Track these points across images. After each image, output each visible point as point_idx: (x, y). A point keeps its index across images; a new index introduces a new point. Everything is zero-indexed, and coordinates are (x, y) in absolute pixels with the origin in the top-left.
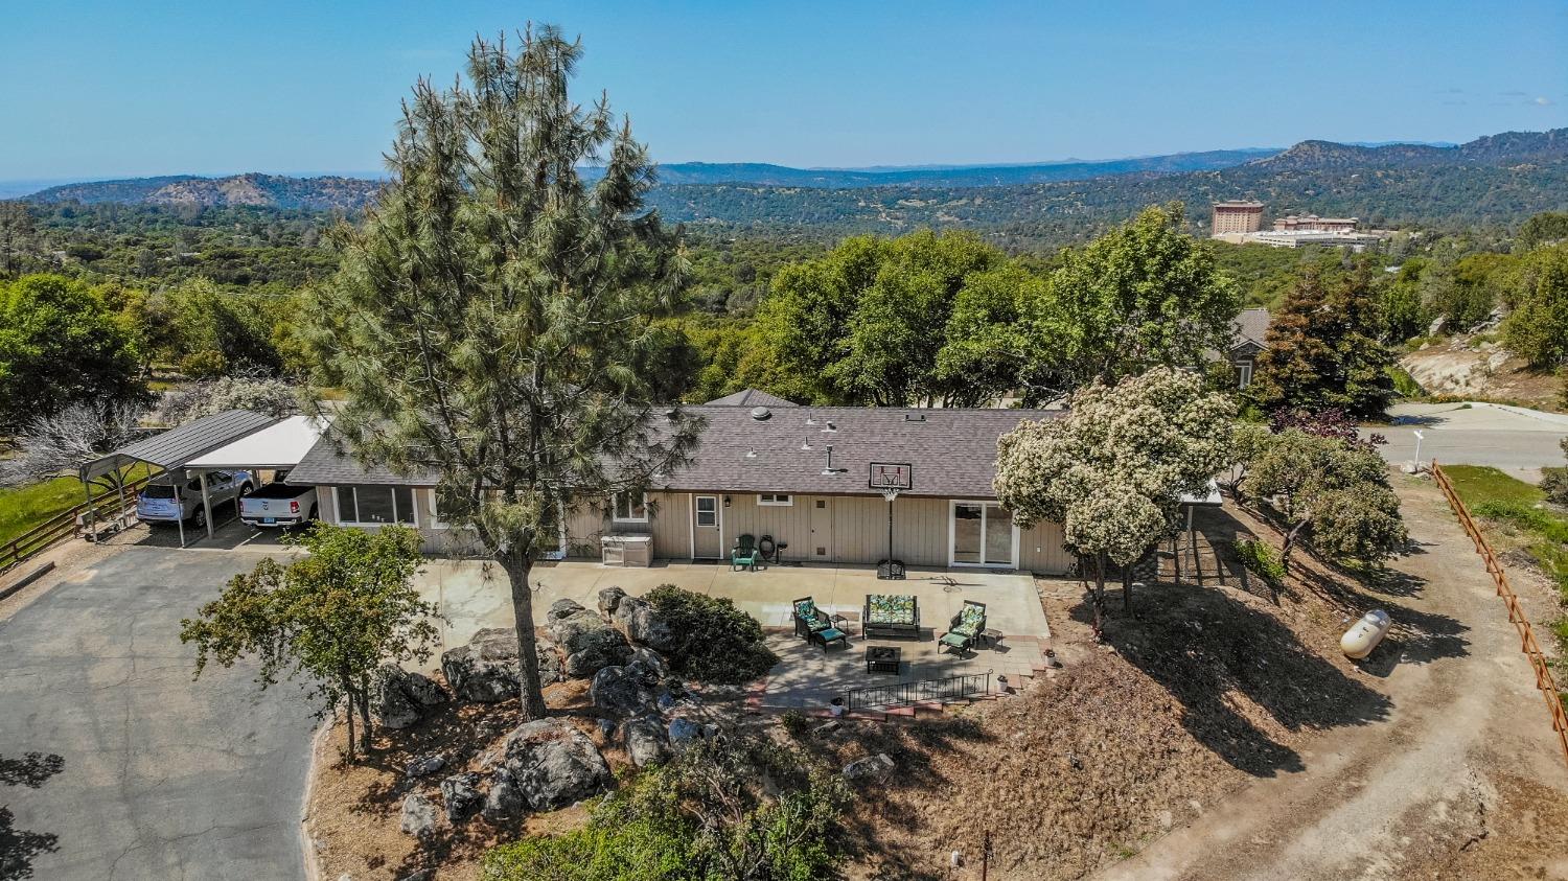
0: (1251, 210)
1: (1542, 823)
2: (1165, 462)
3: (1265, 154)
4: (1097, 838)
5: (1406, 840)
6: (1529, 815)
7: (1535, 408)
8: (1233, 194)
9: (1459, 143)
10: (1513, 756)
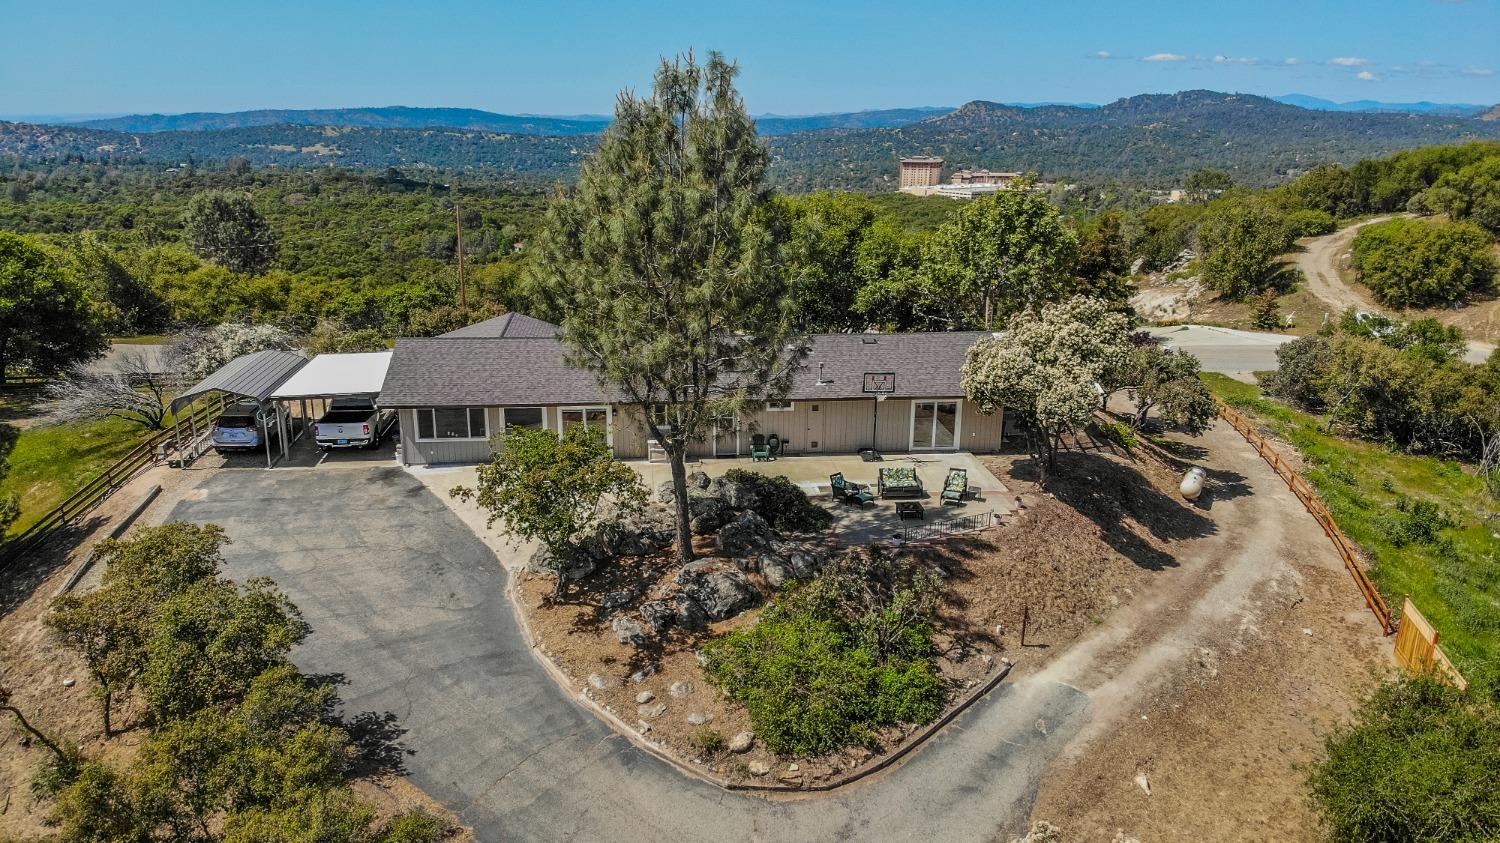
0: (933, 165)
1: (1335, 592)
2: (1092, 361)
3: (939, 112)
4: (1078, 613)
5: (1259, 603)
6: (1325, 588)
7: (1235, 328)
8: (913, 151)
9: (1102, 105)
10: (1305, 553)
